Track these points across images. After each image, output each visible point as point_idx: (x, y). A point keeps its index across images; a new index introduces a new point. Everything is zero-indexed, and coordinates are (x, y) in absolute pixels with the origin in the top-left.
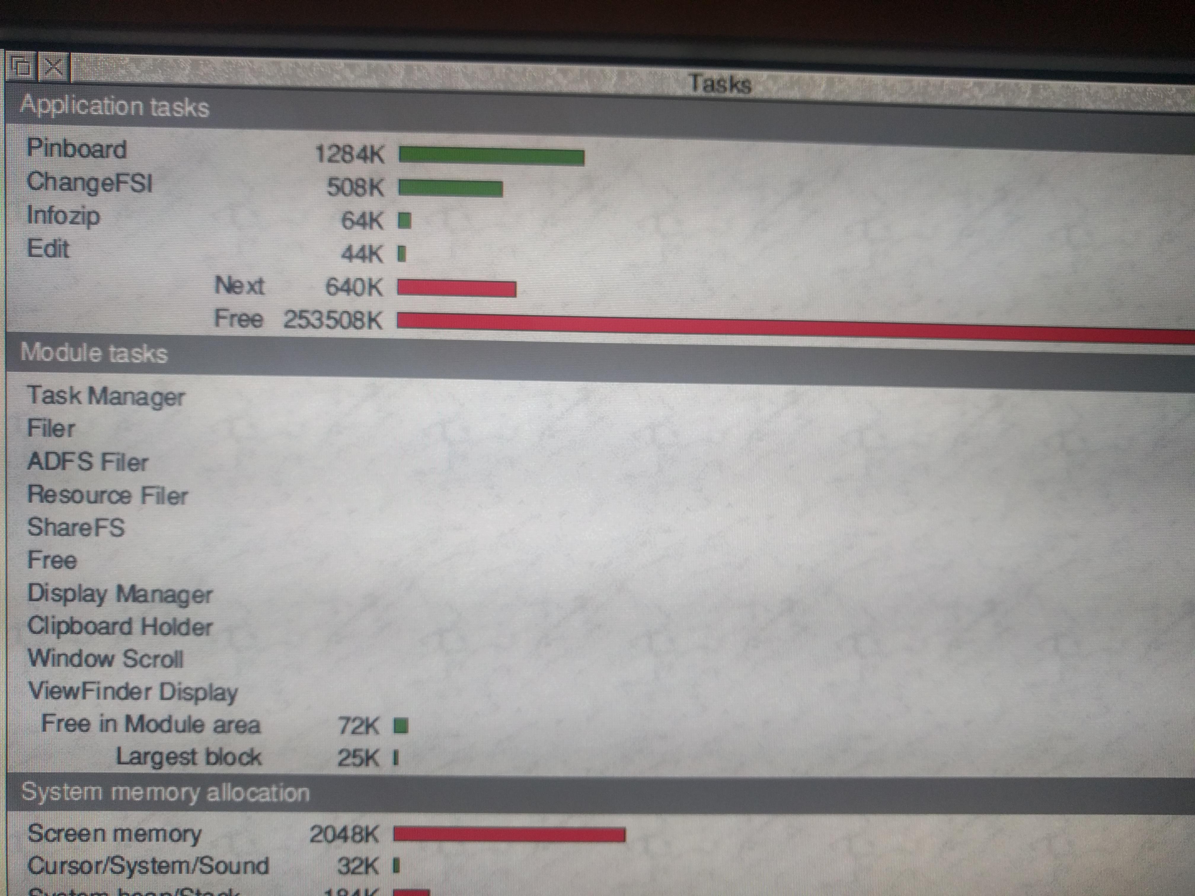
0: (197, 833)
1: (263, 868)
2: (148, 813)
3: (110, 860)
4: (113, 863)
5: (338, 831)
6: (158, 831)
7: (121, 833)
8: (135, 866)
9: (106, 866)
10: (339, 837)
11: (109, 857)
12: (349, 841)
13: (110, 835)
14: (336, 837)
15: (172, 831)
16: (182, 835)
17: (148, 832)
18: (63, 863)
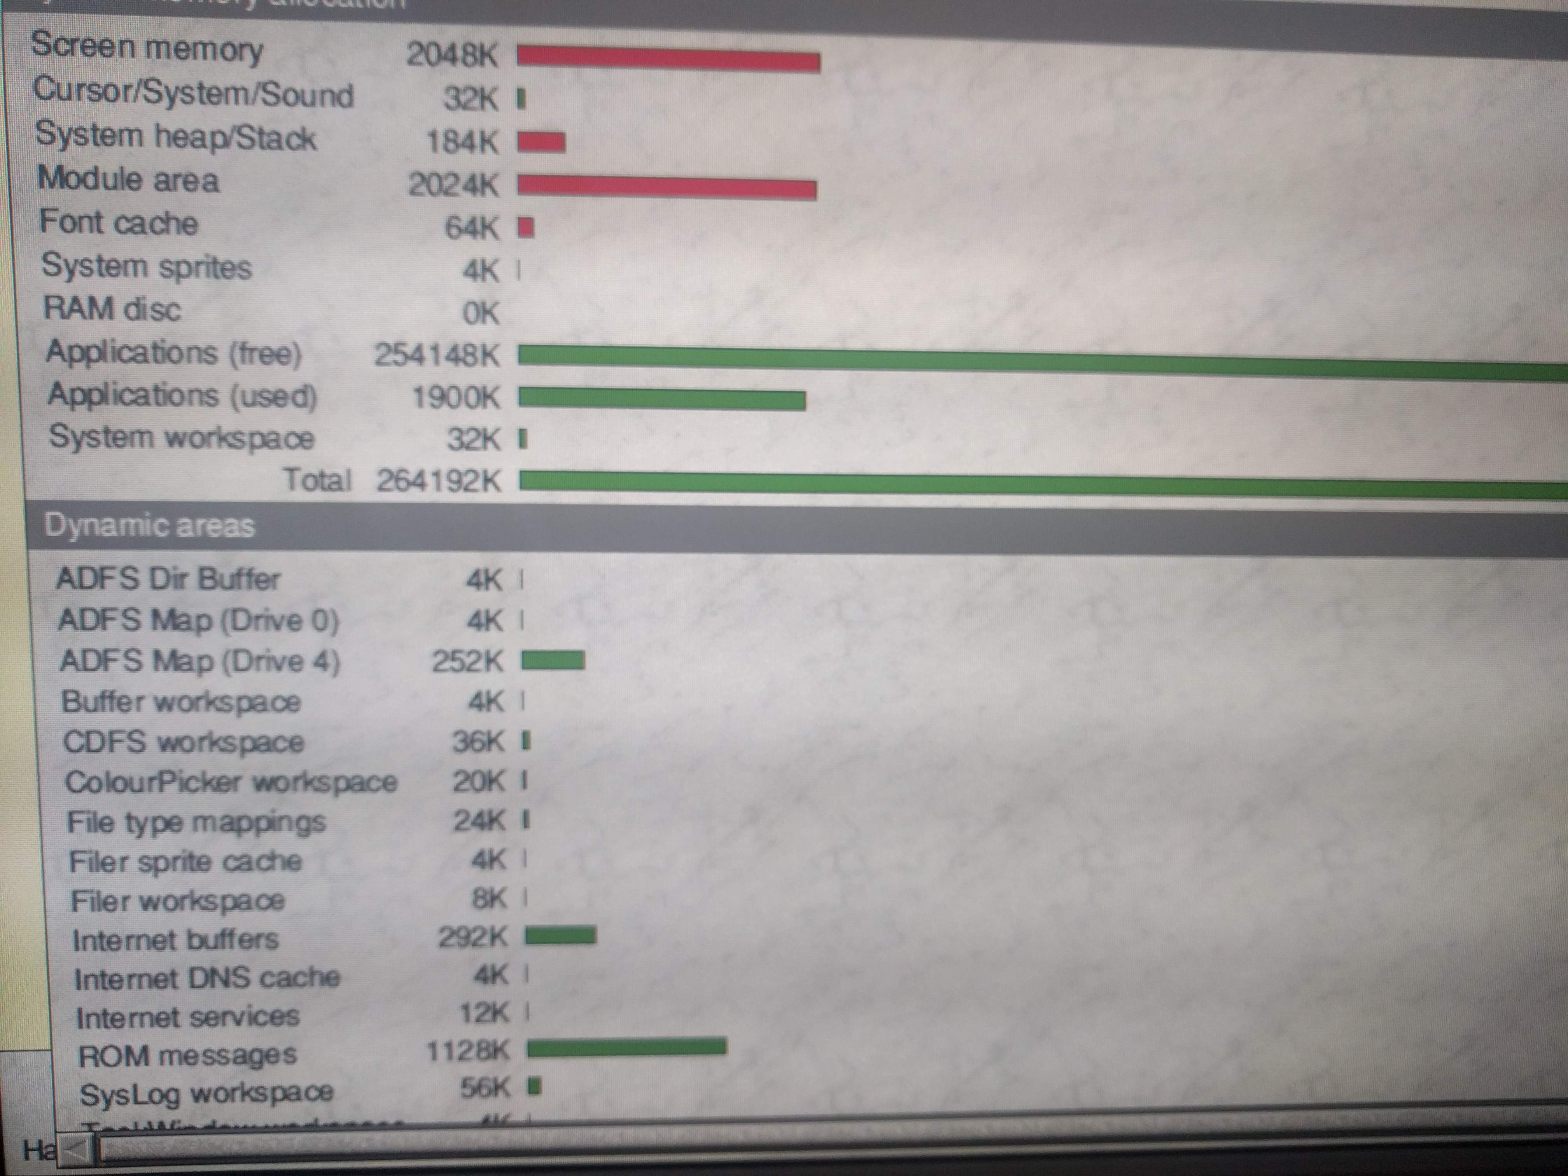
0: (256, 48)
1: (345, 98)
2: (190, 20)
3: (143, 84)
4: (147, 88)
5: (444, 48)
6: (205, 45)
7: (156, 47)
8: (176, 93)
9: (137, 91)
10: (445, 58)
11: (141, 80)
12: (459, 64)
13: (141, 50)
14: (441, 57)
15: (225, 45)
16: (238, 51)
17: (191, 46)
18: (80, 86)
